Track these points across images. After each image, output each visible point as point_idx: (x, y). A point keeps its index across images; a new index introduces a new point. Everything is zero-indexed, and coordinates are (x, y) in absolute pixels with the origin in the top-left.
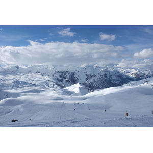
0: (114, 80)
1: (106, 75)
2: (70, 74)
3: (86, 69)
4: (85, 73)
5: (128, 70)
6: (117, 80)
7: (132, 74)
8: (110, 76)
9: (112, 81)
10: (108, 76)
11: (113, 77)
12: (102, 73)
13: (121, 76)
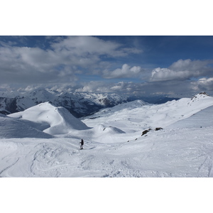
0: (78, 108)
1: (66, 102)
2: (8, 101)
3: (35, 94)
4: (33, 99)
5: (94, 95)
6: (82, 108)
7: (100, 100)
8: (73, 103)
9: (76, 110)
10: (69, 104)
11: (77, 105)
12: (60, 99)
13: (86, 103)
